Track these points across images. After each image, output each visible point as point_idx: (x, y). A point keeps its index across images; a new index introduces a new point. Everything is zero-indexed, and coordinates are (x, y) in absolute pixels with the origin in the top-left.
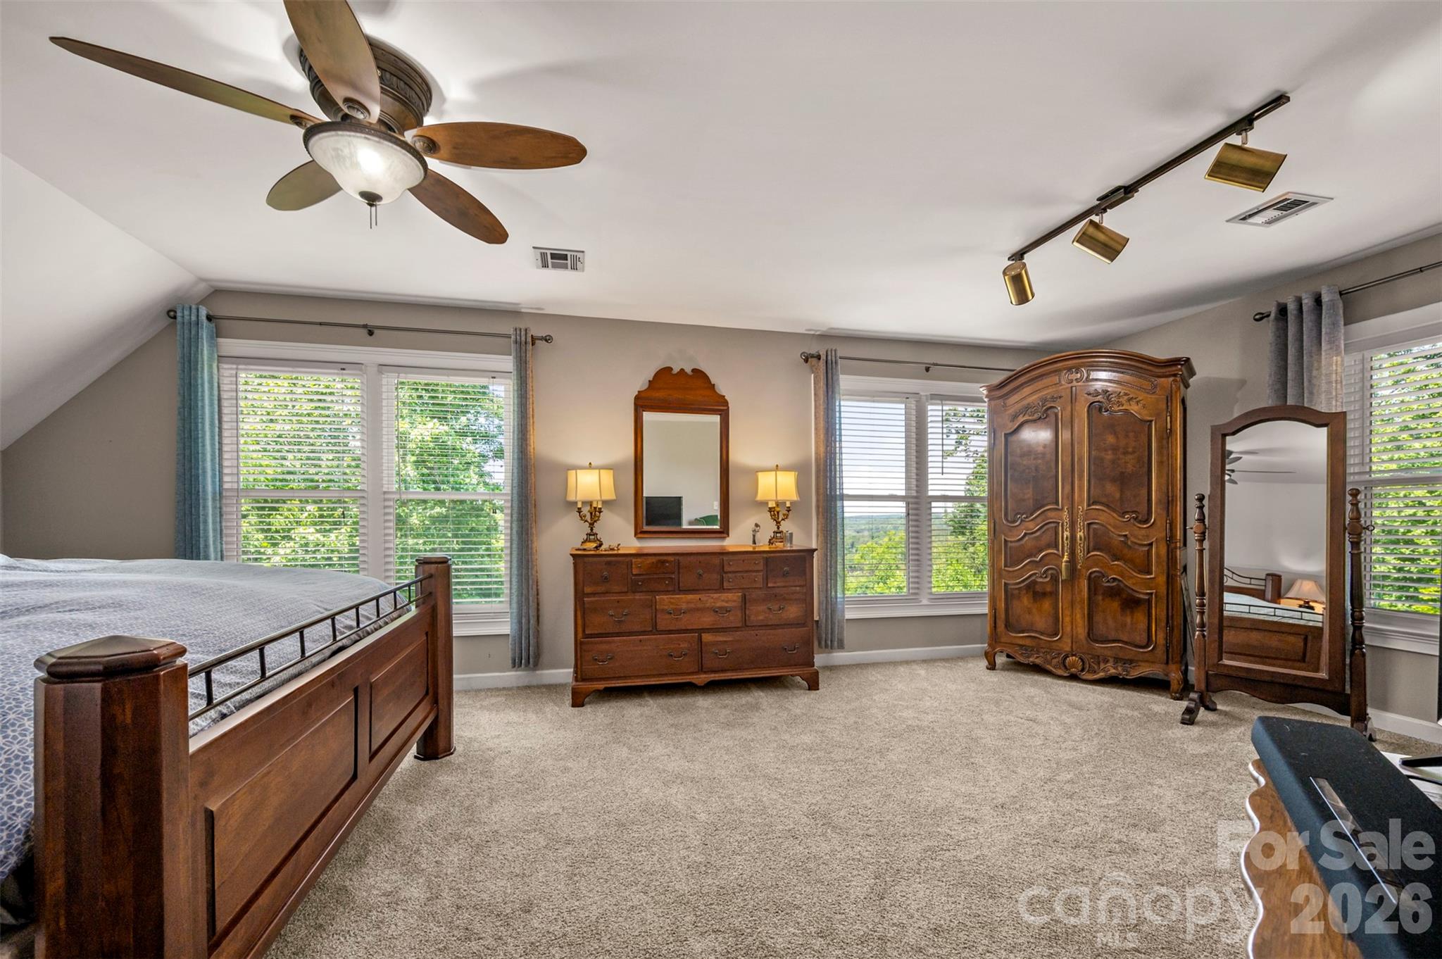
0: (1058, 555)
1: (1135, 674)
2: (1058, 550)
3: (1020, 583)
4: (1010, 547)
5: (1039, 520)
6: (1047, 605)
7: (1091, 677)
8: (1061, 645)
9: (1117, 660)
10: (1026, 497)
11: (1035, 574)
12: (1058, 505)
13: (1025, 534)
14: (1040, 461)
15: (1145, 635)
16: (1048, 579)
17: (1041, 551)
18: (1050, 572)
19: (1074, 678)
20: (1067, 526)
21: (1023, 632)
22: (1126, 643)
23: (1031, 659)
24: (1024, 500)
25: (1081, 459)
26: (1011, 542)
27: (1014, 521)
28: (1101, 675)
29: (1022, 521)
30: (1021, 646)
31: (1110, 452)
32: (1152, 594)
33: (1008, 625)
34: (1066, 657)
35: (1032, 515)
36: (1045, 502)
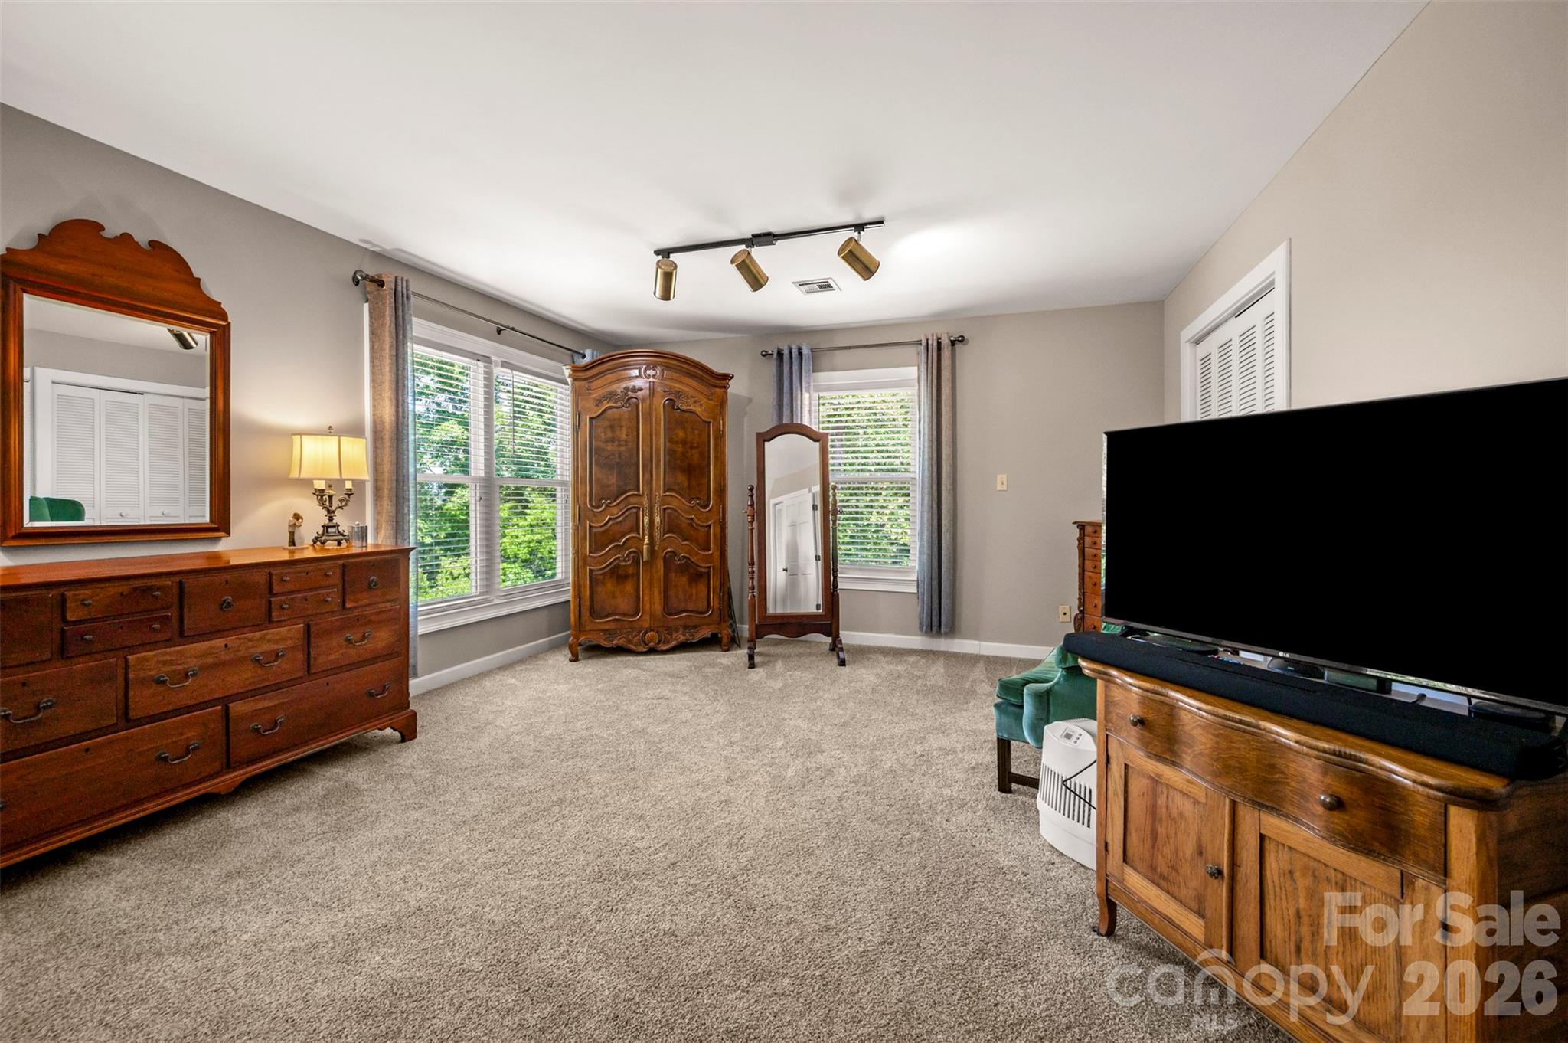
0: (639, 539)
1: (698, 637)
2: (639, 534)
3: (605, 567)
4: (595, 533)
5: (621, 506)
6: (629, 587)
7: (664, 648)
8: (641, 623)
9: (686, 627)
10: (610, 483)
11: (619, 558)
12: (639, 491)
13: (610, 519)
14: (623, 448)
15: (706, 603)
16: (628, 563)
17: (624, 536)
18: (632, 555)
19: (652, 651)
20: (646, 511)
21: (606, 617)
22: (691, 611)
23: (614, 642)
24: (608, 486)
25: (658, 450)
26: (595, 527)
27: (599, 507)
28: (674, 643)
29: (607, 506)
30: (605, 631)
31: (680, 446)
32: (709, 567)
33: (593, 613)
34: (646, 633)
35: (615, 501)
36: (628, 488)
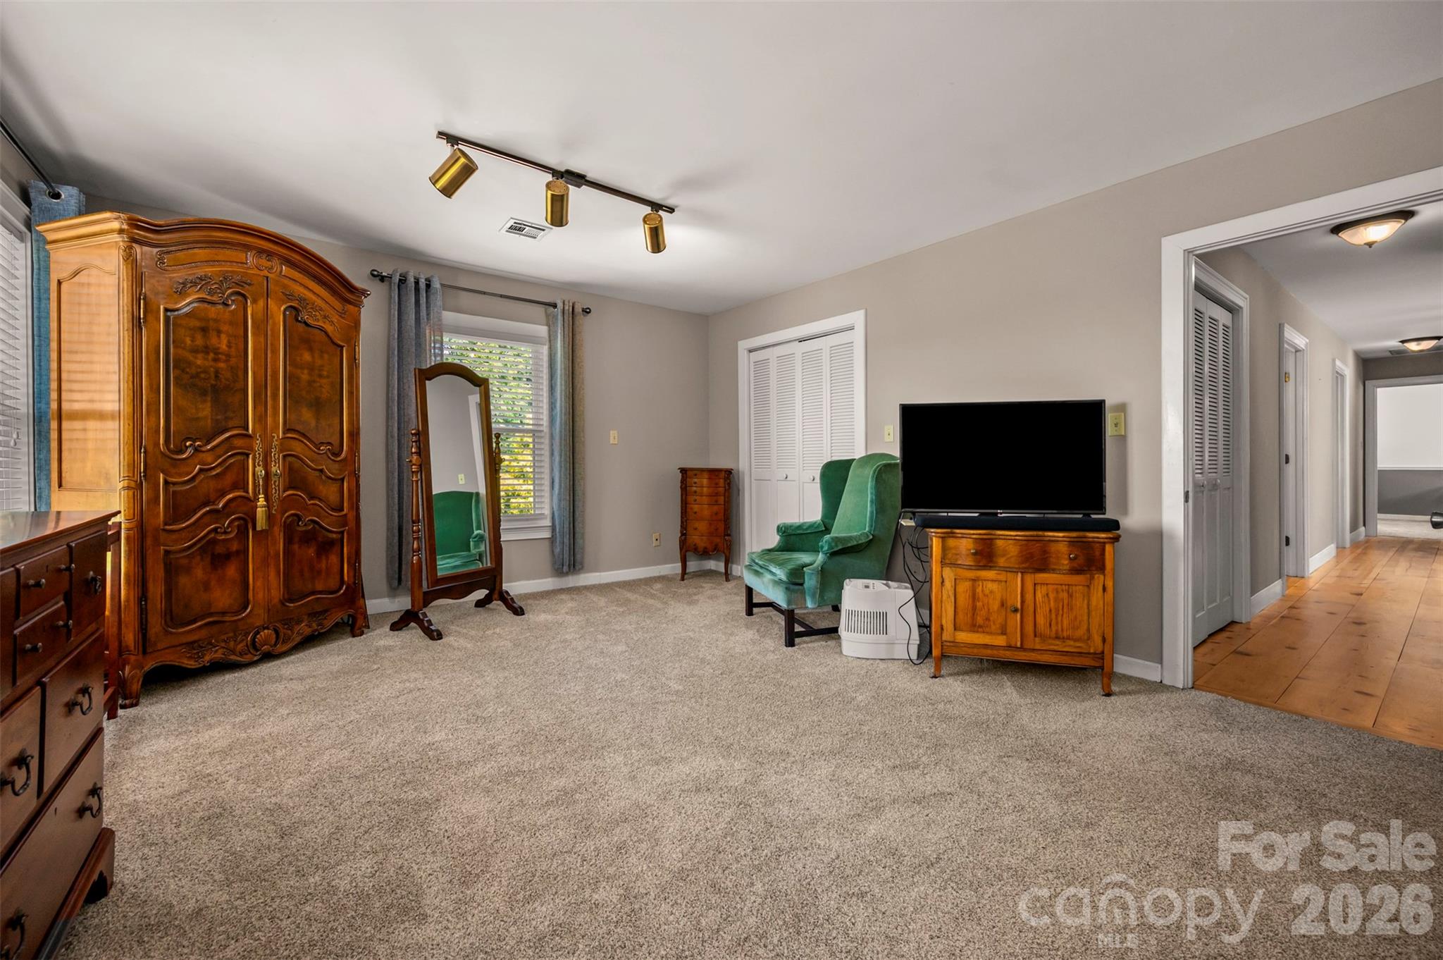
0: (248, 499)
1: (329, 623)
2: (248, 492)
3: (195, 544)
4: (174, 492)
5: (219, 451)
6: (232, 571)
7: (285, 648)
8: (249, 621)
9: (313, 615)
10: (200, 415)
11: (215, 530)
12: (247, 429)
13: (201, 470)
14: (222, 365)
15: (338, 578)
16: (232, 535)
17: (223, 495)
18: (236, 523)
19: (269, 657)
20: (260, 459)
21: (195, 621)
22: (320, 592)
23: (207, 658)
24: (197, 419)
25: (275, 373)
26: (174, 484)
27: (182, 452)
28: (298, 639)
29: (197, 450)
30: (188, 644)
33: (173, 619)
34: (258, 633)
35: (208, 442)
36: (231, 424)
